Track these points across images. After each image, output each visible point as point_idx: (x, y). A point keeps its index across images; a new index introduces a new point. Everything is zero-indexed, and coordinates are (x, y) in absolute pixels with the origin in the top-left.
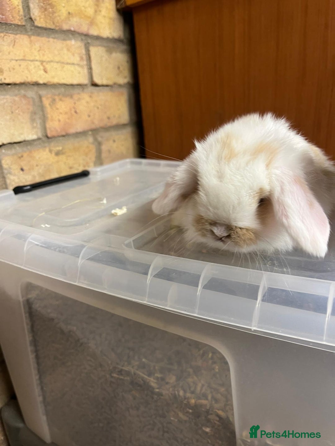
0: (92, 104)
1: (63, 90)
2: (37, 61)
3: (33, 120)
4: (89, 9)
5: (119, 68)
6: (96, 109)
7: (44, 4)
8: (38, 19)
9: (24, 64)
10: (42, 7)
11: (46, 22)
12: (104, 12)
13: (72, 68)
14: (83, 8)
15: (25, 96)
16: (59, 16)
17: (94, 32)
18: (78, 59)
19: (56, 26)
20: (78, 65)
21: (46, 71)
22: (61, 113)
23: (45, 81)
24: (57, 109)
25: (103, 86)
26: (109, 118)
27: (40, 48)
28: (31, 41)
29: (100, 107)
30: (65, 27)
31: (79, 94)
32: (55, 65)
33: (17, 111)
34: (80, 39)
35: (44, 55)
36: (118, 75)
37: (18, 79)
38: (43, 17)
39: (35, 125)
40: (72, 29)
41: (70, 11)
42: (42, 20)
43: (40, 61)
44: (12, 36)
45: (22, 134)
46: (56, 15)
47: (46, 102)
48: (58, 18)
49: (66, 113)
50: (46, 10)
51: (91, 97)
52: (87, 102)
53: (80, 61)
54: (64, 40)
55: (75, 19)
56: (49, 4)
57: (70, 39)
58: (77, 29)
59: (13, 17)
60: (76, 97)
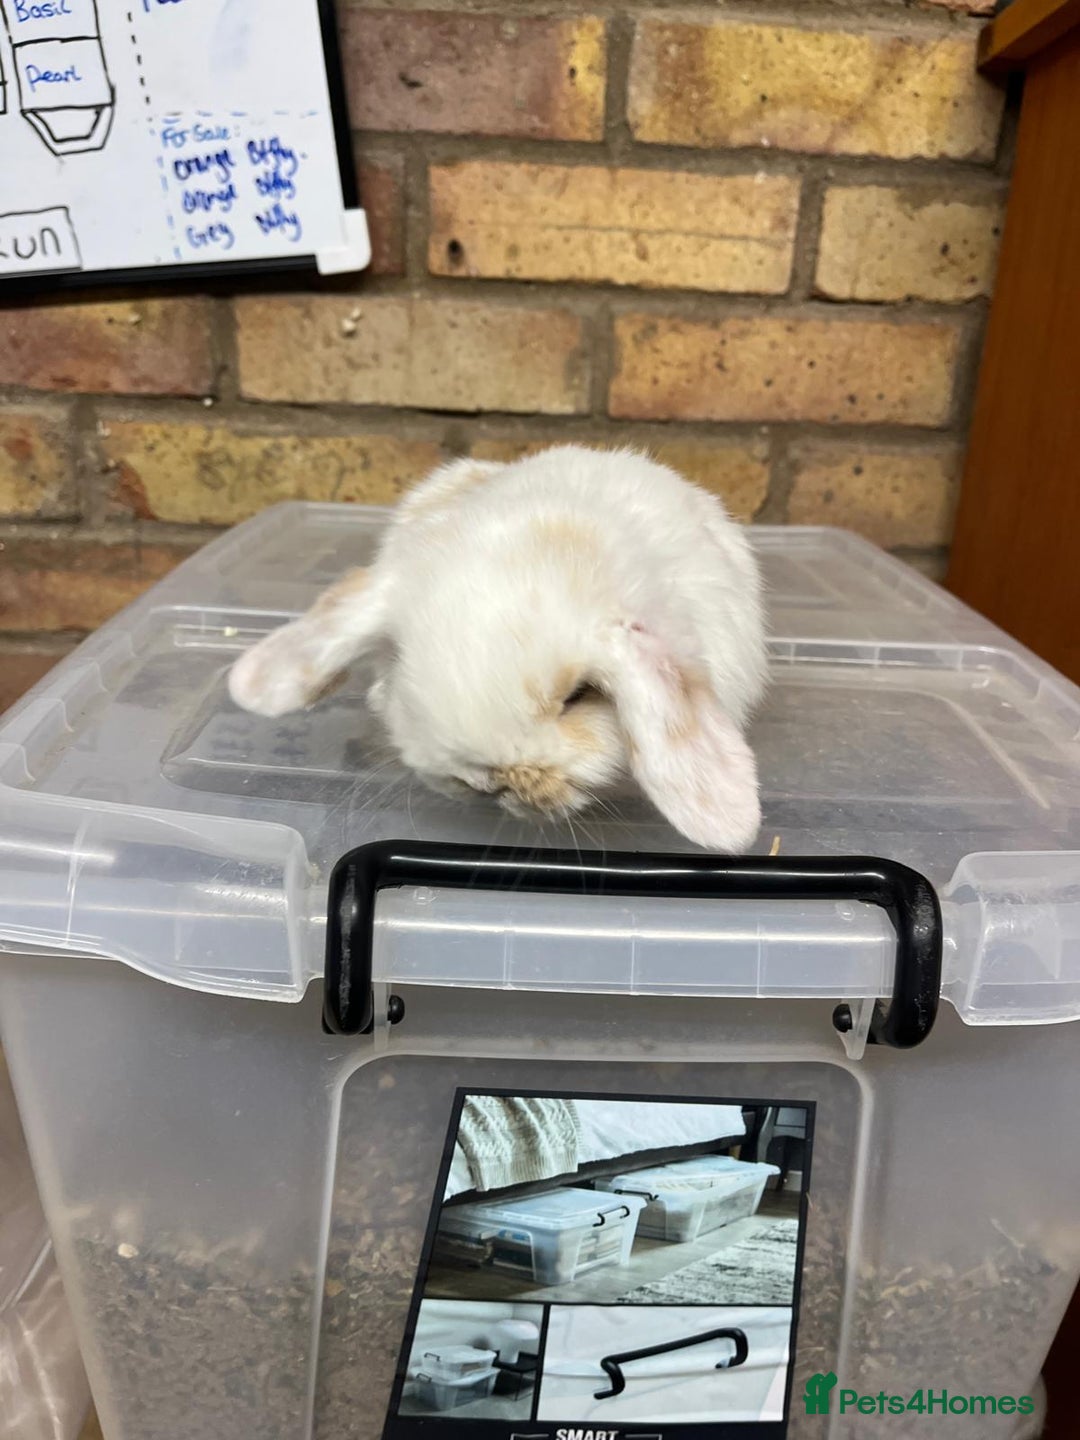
0: (792, 351)
1: (691, 305)
2: (621, 229)
3: (572, 369)
4: (851, 79)
5: (945, 249)
6: (804, 364)
7: (676, 82)
8: (647, 122)
9: (578, 237)
10: (668, 90)
11: (672, 129)
12: (915, 81)
13: (737, 249)
14: (823, 80)
15: (565, 312)
16: (724, 110)
17: (857, 144)
18: (767, 223)
19: (705, 138)
20: (762, 241)
21: (643, 255)
22: (665, 363)
23: (634, 280)
24: (656, 351)
25: (853, 301)
26: (852, 399)
27: (640, 196)
28: (613, 183)
29: (818, 361)
30: (739, 137)
31: (747, 318)
32: (678, 240)
33: (534, 345)
34: (792, 168)
35: (646, 215)
36: (937, 272)
37: (553, 270)
38: (663, 116)
39: (576, 381)
40: (765, 142)
41: (769, 93)
42: (660, 125)
43: (629, 230)
44: (560, 171)
45: (533, 397)
46: (714, 106)
47: (625, 331)
48: (719, 116)
49: (685, 365)
50: (678, 96)
51: (789, 329)
52: (773, 345)
53: (773, 229)
54: (729, 173)
55: (783, 114)
56: (693, 81)
57: (754, 171)
58: (784, 142)
59: (573, 124)
60: (731, 325)
